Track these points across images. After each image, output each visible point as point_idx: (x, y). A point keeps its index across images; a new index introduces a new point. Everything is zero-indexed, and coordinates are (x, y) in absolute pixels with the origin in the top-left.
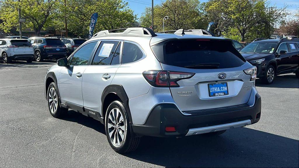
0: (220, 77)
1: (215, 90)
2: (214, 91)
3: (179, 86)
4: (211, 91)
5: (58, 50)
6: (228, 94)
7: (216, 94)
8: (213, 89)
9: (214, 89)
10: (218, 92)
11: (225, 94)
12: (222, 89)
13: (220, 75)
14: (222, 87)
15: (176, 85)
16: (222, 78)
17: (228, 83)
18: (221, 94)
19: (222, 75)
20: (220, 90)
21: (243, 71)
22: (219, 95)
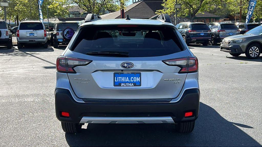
0: (124, 67)
1: (122, 79)
3: (75, 73)
5: (202, 34)
6: (140, 85)
7: (123, 84)
8: (119, 78)
9: (121, 79)
10: (125, 83)
11: (135, 85)
12: (133, 79)
13: (125, 64)
14: (132, 77)
15: (72, 71)
16: (127, 67)
17: (143, 73)
18: (130, 85)
19: (127, 64)
20: (130, 79)
21: (163, 61)
22: (127, 86)
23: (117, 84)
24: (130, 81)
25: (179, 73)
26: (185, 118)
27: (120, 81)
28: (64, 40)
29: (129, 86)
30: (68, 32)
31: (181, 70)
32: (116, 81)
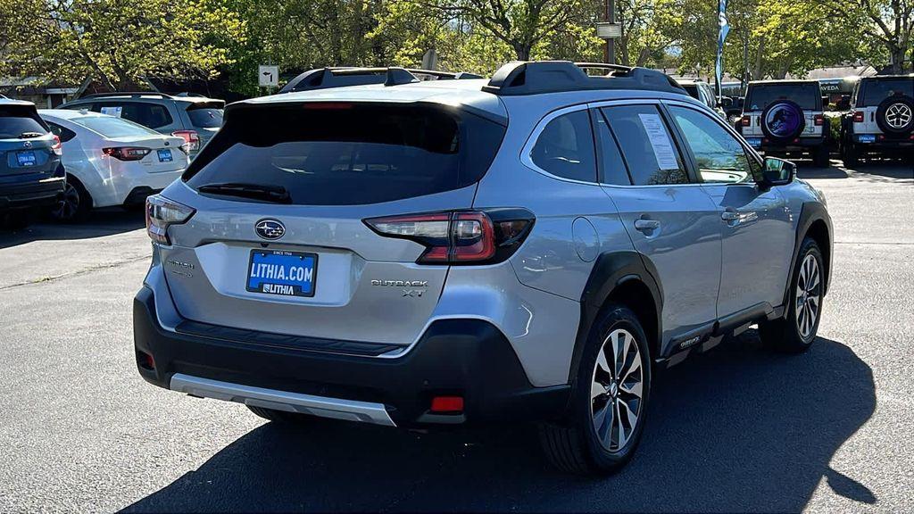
1: (269, 271)
2: (265, 276)
3: (169, 243)
4: (255, 273)
6: (312, 293)
7: (268, 286)
8: (261, 268)
9: (266, 268)
10: (273, 282)
11: (297, 293)
12: (295, 273)
13: (263, 225)
14: (294, 268)
16: (270, 234)
17: (322, 256)
18: (285, 289)
19: (269, 224)
20: (287, 274)
21: (364, 221)
22: (276, 293)
23: (255, 285)
24: (287, 278)
25: (419, 262)
26: (428, 415)
27: (263, 276)
28: (767, 141)
29: (283, 294)
30: (778, 115)
31: (425, 252)
32: (252, 275)
